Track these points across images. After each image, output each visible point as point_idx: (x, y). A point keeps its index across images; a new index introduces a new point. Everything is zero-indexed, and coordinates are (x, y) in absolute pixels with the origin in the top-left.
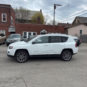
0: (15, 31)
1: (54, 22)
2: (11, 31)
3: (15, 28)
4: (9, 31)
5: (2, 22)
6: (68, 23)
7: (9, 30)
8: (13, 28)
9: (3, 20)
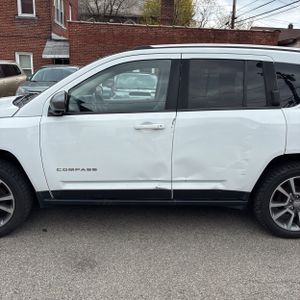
0: (67, 56)
1: (234, 18)
2: (52, 56)
3: (67, 44)
4: (44, 56)
5: (20, 19)
6: (291, 26)
7: (46, 50)
8: (62, 44)
9: (23, 12)
